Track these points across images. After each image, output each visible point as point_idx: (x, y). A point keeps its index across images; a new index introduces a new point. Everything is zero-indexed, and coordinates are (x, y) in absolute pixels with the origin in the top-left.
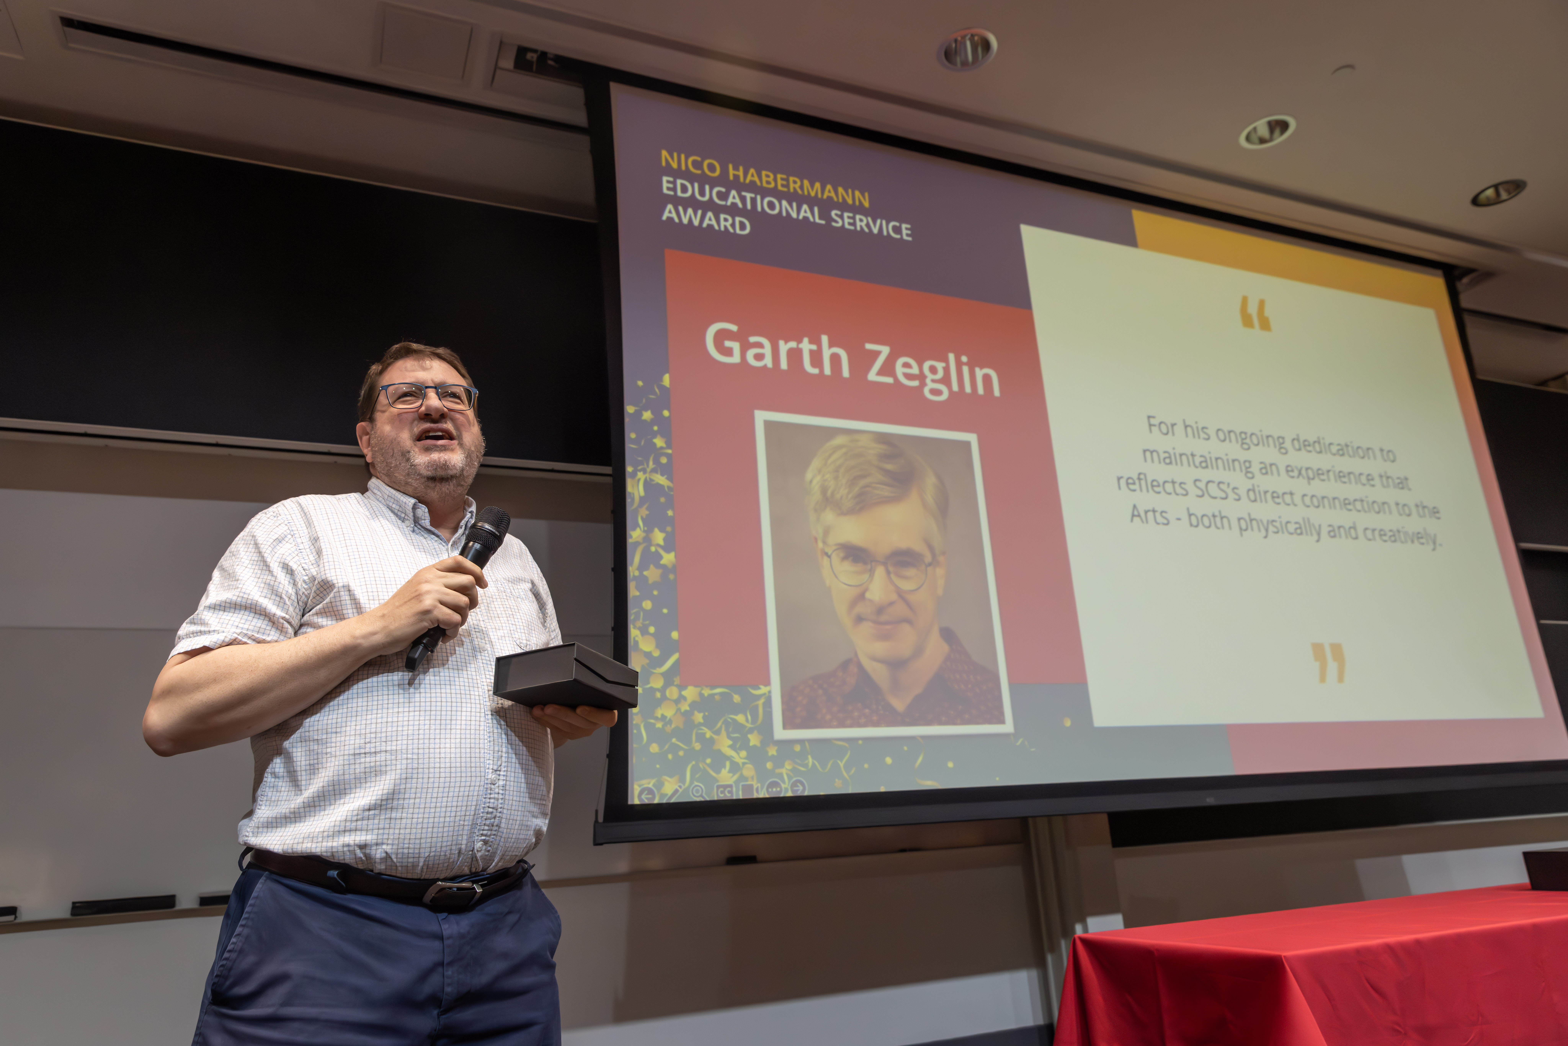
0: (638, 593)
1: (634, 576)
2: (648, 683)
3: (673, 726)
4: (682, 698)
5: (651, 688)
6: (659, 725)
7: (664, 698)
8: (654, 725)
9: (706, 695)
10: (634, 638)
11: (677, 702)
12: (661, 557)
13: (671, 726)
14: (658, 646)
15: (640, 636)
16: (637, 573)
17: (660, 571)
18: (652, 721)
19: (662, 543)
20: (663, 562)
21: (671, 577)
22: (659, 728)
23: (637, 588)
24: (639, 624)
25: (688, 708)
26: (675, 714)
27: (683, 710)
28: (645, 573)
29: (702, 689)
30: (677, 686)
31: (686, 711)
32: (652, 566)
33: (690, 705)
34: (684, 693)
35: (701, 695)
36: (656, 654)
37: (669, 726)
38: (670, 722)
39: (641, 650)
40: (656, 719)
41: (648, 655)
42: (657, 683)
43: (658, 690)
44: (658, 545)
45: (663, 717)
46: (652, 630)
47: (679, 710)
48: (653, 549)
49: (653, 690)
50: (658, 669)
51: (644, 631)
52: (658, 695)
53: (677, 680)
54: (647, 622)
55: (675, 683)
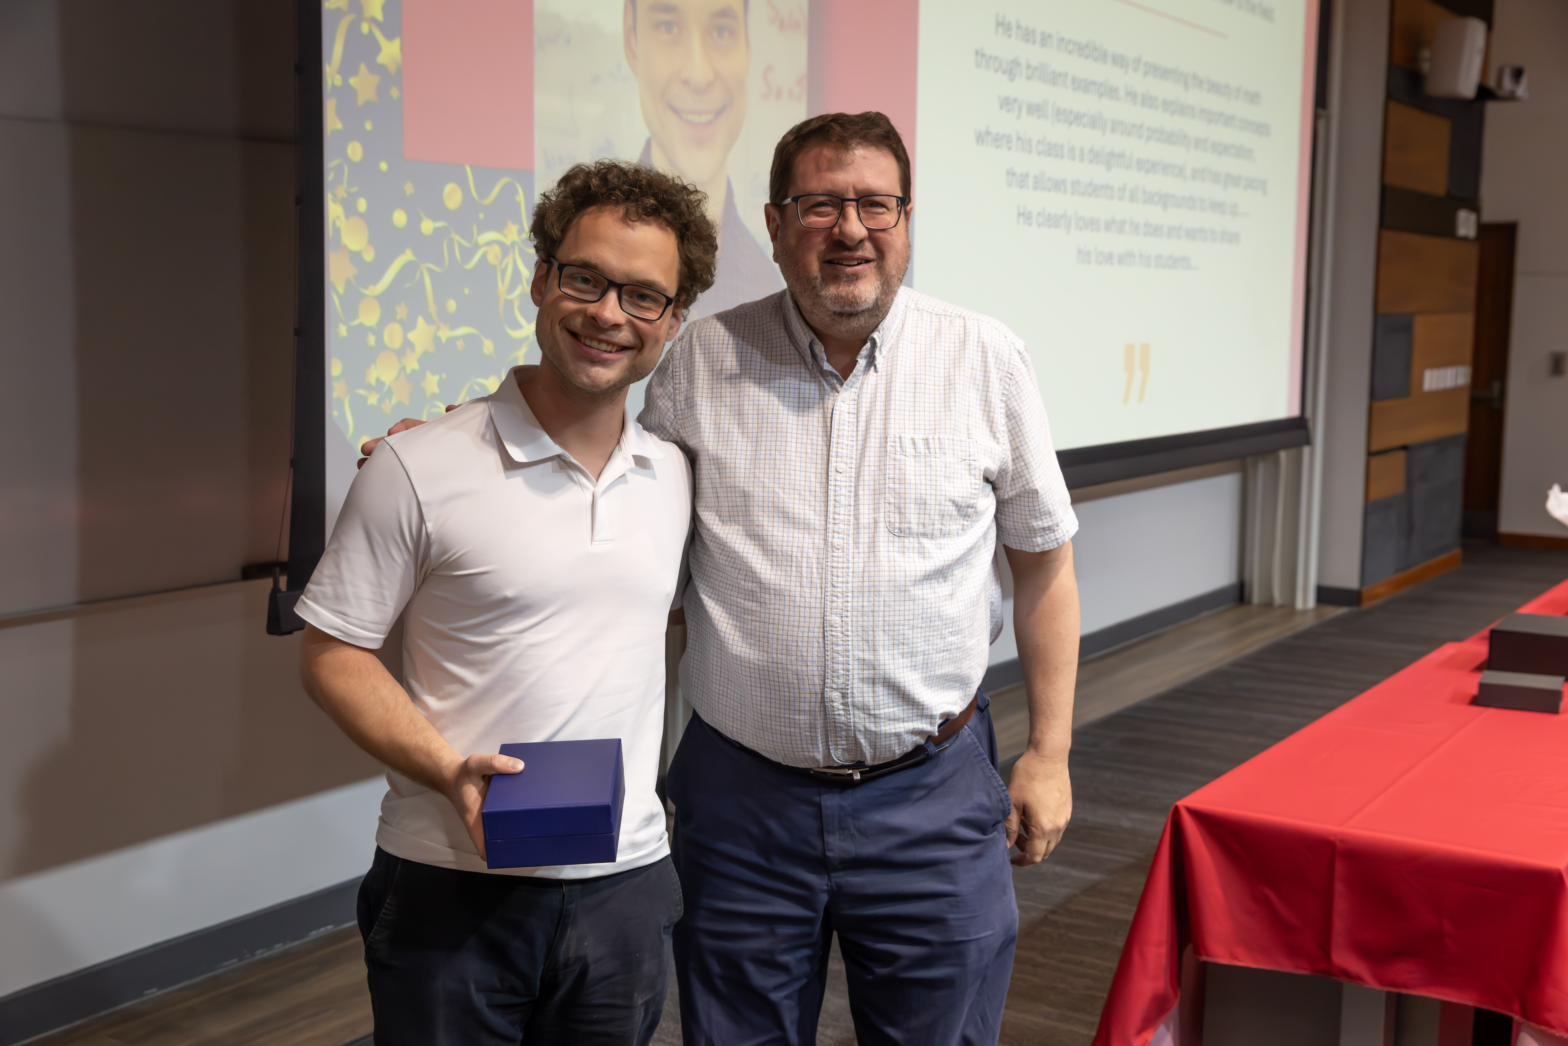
0: (339, 126)
1: (333, 85)
2: (356, 316)
3: (394, 401)
4: (408, 345)
5: (361, 325)
6: (373, 400)
7: (381, 346)
8: (365, 399)
9: (444, 340)
10: (334, 223)
11: (400, 353)
12: (378, 49)
13: (390, 401)
14: (372, 241)
15: (343, 218)
16: (338, 81)
17: (375, 79)
18: (362, 392)
19: (379, 16)
20: (382, 59)
21: (395, 93)
22: (372, 405)
23: (340, 114)
24: (341, 192)
25: (416, 366)
26: (397, 378)
27: (408, 371)
28: (352, 81)
29: (438, 328)
30: (401, 322)
31: (413, 371)
32: (363, 67)
33: (420, 361)
34: (411, 336)
35: (436, 339)
36: (369, 257)
37: (387, 401)
38: (389, 393)
39: (345, 247)
40: (368, 387)
41: (356, 257)
42: (369, 317)
43: (371, 330)
44: (373, 20)
45: (380, 383)
46: (362, 205)
47: (403, 369)
48: (365, 28)
49: (363, 330)
50: (371, 287)
51: (350, 209)
52: (372, 340)
53: (402, 311)
54: (355, 189)
55: (398, 317)
